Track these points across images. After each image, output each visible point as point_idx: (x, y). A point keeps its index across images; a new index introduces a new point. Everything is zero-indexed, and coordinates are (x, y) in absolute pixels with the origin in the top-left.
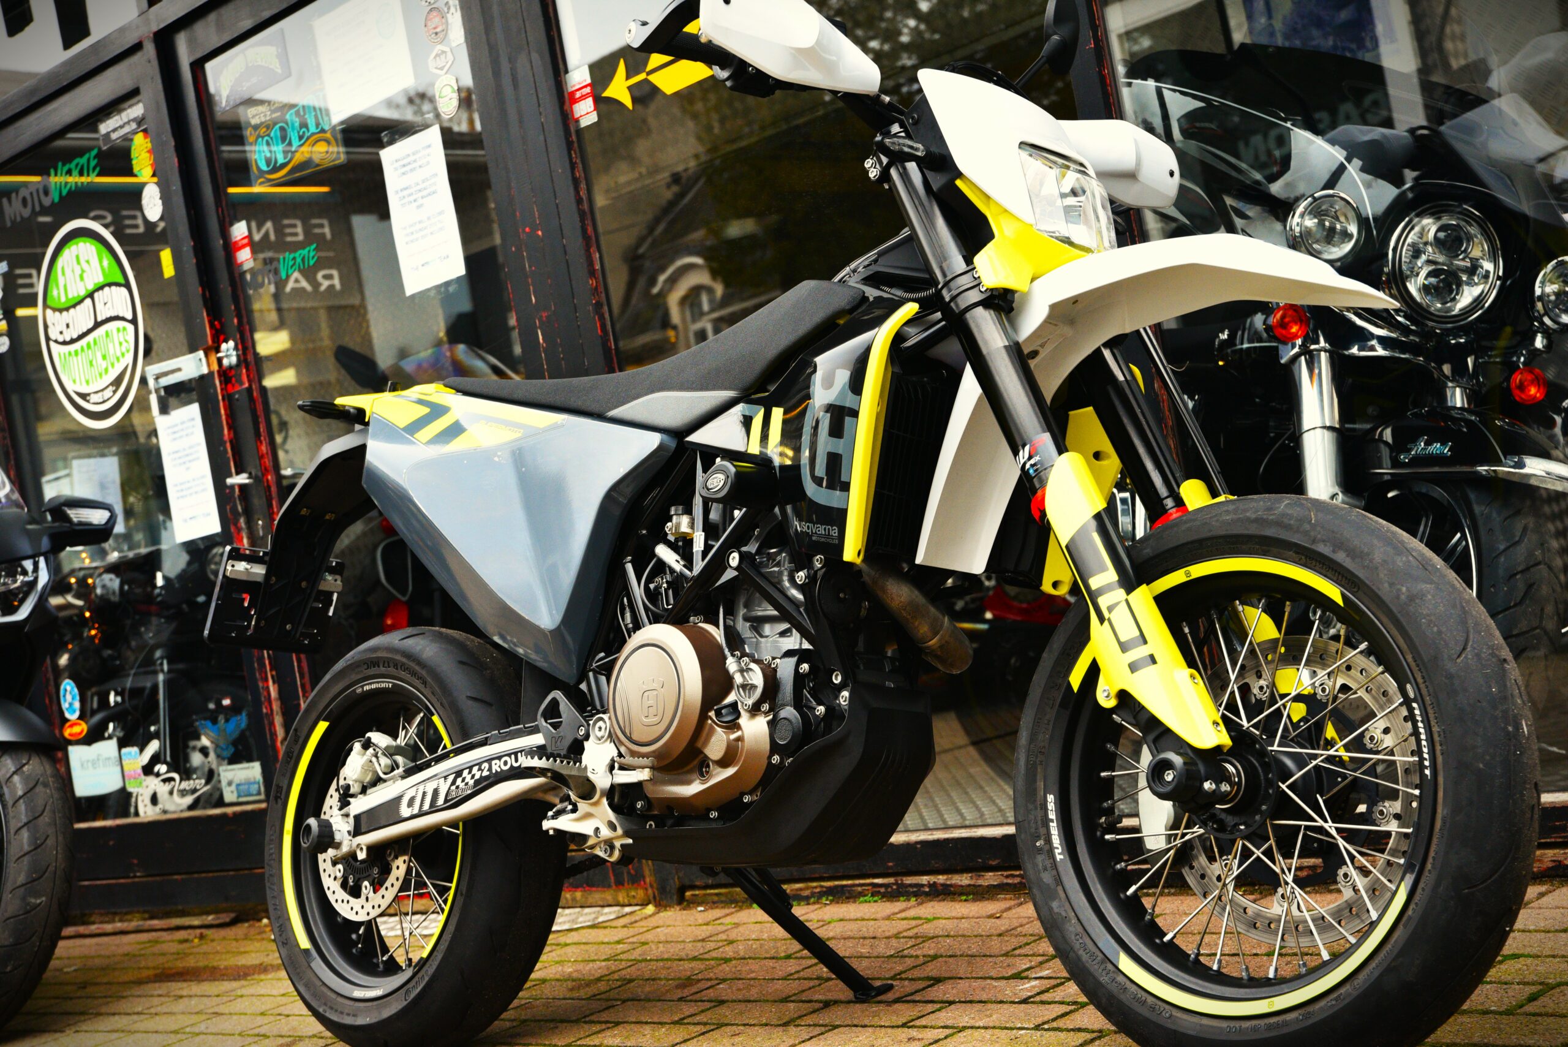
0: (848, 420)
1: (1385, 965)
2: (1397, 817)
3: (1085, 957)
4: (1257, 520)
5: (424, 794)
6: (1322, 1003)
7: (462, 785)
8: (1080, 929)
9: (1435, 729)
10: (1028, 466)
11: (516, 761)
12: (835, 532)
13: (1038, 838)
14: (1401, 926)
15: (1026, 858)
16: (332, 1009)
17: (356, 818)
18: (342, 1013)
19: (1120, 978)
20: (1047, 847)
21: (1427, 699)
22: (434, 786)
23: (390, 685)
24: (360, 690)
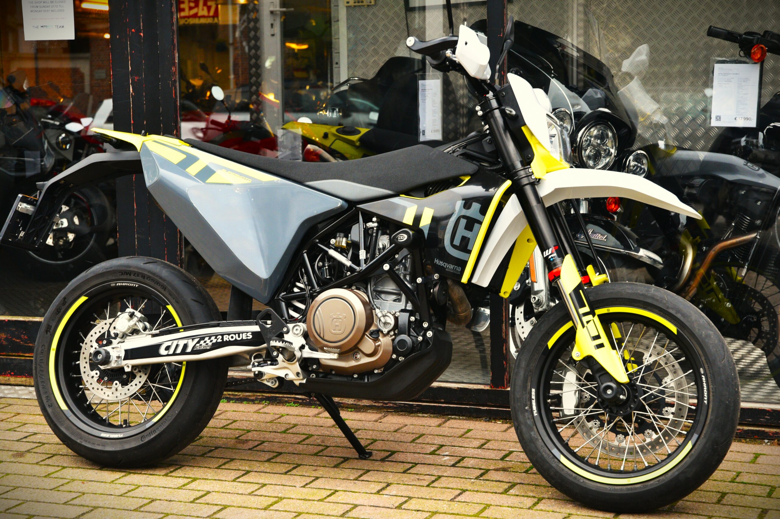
0: (476, 225)
1: (681, 471)
2: (673, 413)
3: (545, 456)
4: (643, 295)
5: (177, 346)
6: (652, 482)
7: (204, 344)
8: (543, 444)
9: (711, 387)
10: (550, 257)
11: (239, 337)
12: (459, 269)
13: (526, 406)
14: (688, 456)
15: (519, 413)
16: (86, 441)
17: (126, 351)
18: (94, 444)
19: (561, 465)
20: (530, 410)
21: (709, 375)
22: (185, 341)
23: (137, 286)
24: (114, 285)
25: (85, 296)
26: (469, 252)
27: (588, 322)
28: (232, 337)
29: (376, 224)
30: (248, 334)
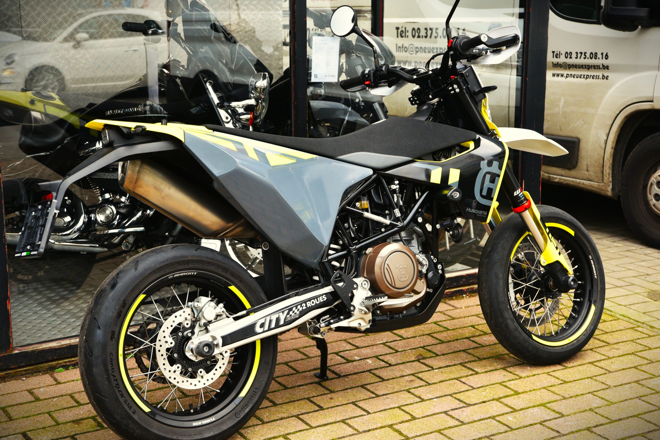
0: (497, 178)
5: (271, 321)
6: (581, 337)
7: (293, 314)
10: (520, 195)
11: (318, 301)
12: (485, 213)
16: (182, 435)
17: (223, 338)
18: (190, 435)
21: (594, 259)
22: (277, 316)
23: (195, 273)
24: (172, 276)
25: (143, 294)
26: (492, 199)
27: (551, 238)
28: (313, 303)
29: (398, 186)
30: (324, 297)
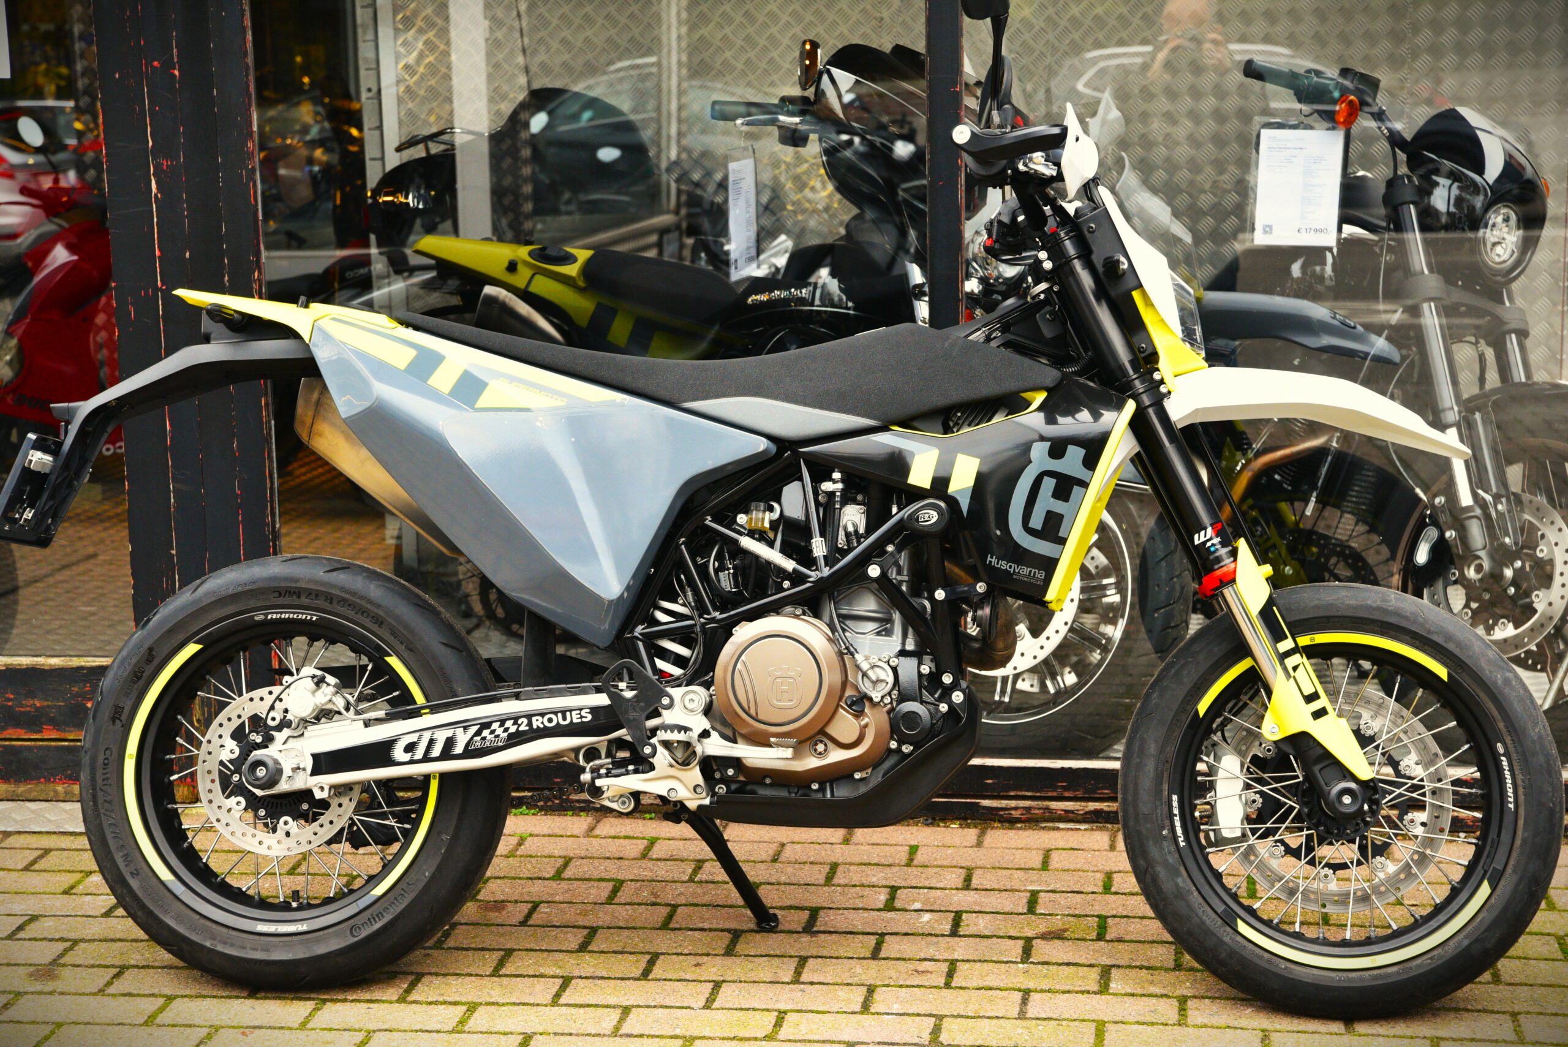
0: (1076, 490)
1: (1474, 937)
2: (1423, 824)
3: (1208, 922)
4: (1378, 609)
5: (431, 742)
6: (1419, 961)
7: (490, 737)
8: (1201, 900)
9: (1520, 777)
10: (1209, 544)
11: (564, 719)
12: (1041, 575)
13: (1163, 828)
14: (1484, 909)
15: (1151, 843)
16: (225, 943)
17: (315, 757)
18: (244, 948)
19: (1239, 938)
20: (1171, 835)
21: (1514, 756)
22: (449, 733)
23: (314, 618)
24: (262, 617)
25: (197, 642)
26: (1062, 541)
27: (1295, 668)
28: (550, 720)
29: (840, 486)
30: (583, 713)
